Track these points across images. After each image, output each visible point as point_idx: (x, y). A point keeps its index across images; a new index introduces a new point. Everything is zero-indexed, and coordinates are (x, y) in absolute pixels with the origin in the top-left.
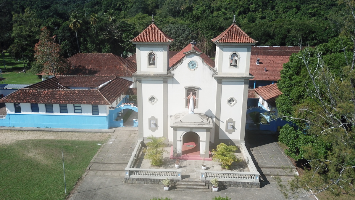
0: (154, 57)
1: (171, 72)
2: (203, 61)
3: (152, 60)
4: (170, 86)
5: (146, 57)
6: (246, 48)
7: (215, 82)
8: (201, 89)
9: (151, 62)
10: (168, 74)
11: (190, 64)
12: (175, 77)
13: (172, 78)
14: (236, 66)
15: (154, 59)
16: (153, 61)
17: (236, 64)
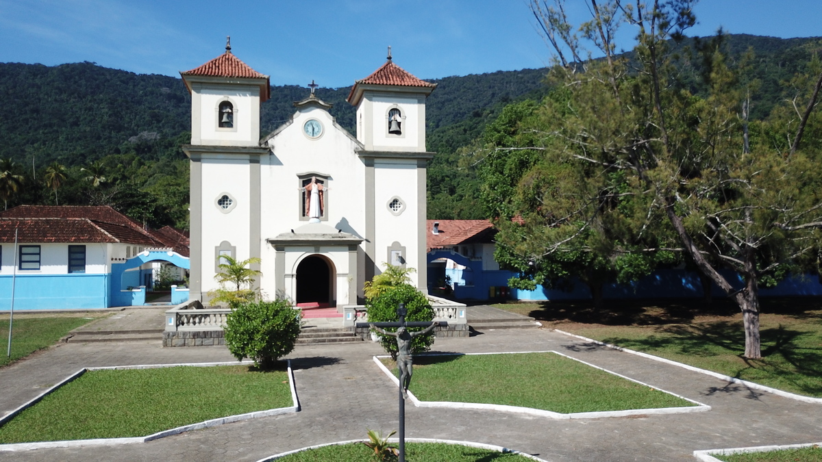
0: (230, 111)
1: (267, 142)
2: (334, 121)
3: (226, 116)
4: (265, 169)
5: (214, 110)
6: (416, 98)
7: (360, 165)
8: (332, 179)
9: (225, 119)
10: (260, 144)
11: (308, 125)
12: (276, 152)
13: (271, 154)
14: (398, 133)
15: (230, 115)
16: (228, 118)
17: (398, 129)
